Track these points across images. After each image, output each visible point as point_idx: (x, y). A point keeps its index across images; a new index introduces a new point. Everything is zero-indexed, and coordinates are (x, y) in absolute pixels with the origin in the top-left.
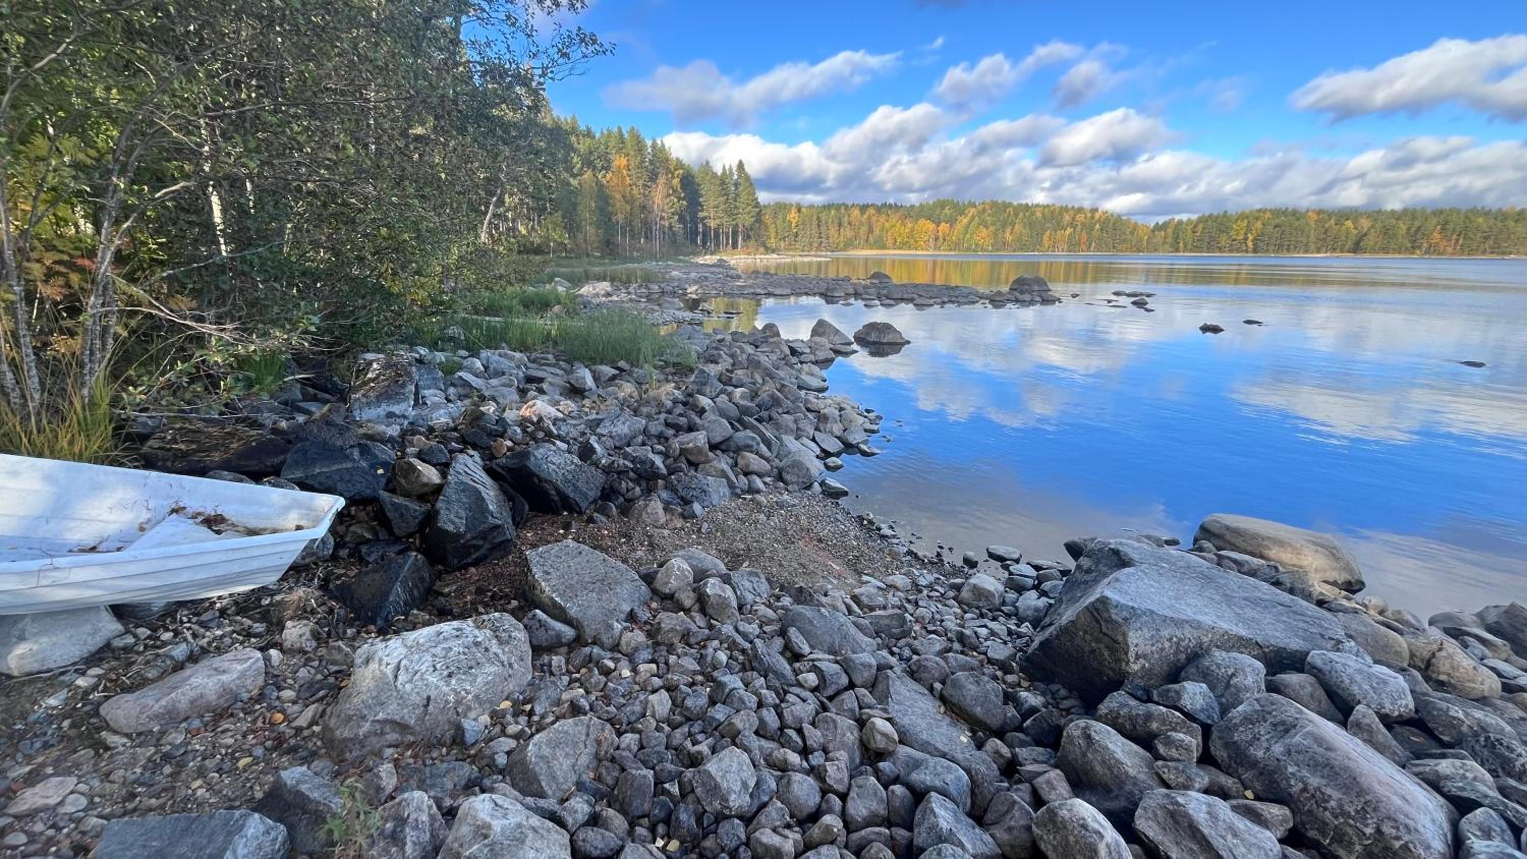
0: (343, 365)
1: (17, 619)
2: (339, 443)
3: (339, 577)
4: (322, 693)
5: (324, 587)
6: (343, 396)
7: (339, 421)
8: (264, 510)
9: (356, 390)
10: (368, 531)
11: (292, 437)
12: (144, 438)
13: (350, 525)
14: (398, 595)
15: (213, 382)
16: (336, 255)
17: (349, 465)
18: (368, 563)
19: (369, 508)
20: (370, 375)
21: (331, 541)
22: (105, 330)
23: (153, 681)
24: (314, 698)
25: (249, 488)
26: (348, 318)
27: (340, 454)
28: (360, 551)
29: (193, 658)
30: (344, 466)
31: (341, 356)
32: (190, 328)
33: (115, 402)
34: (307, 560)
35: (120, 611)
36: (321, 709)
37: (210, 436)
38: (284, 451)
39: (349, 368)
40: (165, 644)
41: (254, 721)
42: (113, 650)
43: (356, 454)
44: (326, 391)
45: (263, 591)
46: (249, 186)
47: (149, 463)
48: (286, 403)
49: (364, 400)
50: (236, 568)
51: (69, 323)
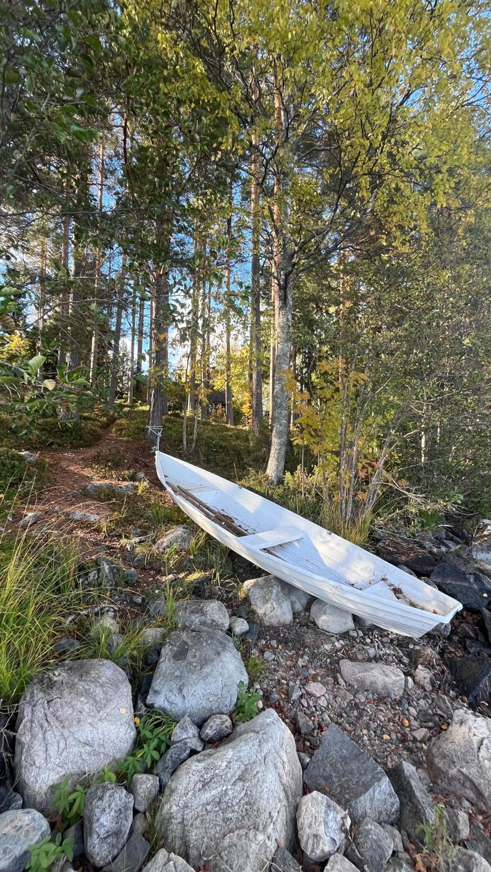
0: (469, 523)
1: (326, 604)
2: (463, 569)
3: (451, 653)
4: (430, 724)
5: (441, 653)
6: (467, 541)
7: (465, 556)
8: (419, 594)
9: (476, 539)
10: (473, 633)
11: (438, 558)
12: (378, 541)
13: (462, 622)
14: (486, 685)
15: (408, 522)
16: (475, 463)
17: (467, 584)
18: (469, 653)
19: (475, 616)
20: (485, 533)
21: (450, 627)
22: (375, 492)
23: (360, 661)
24: (425, 724)
25: (414, 579)
26: (477, 497)
27: (462, 576)
28: (465, 642)
29: (377, 659)
30: (464, 584)
31: (470, 518)
32: (404, 494)
33: (372, 522)
34: (435, 633)
35: (356, 619)
36: (429, 735)
37: (402, 547)
38: (433, 565)
39: (473, 526)
40: (366, 644)
41: (395, 715)
42: (349, 636)
43: (472, 579)
44: (458, 536)
45: (410, 640)
46: (439, 430)
47: (378, 553)
48: (437, 538)
49: (480, 547)
50: (402, 621)
51: (364, 487)
